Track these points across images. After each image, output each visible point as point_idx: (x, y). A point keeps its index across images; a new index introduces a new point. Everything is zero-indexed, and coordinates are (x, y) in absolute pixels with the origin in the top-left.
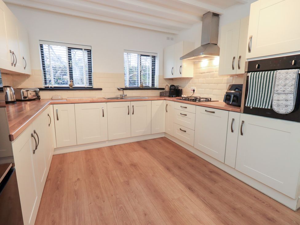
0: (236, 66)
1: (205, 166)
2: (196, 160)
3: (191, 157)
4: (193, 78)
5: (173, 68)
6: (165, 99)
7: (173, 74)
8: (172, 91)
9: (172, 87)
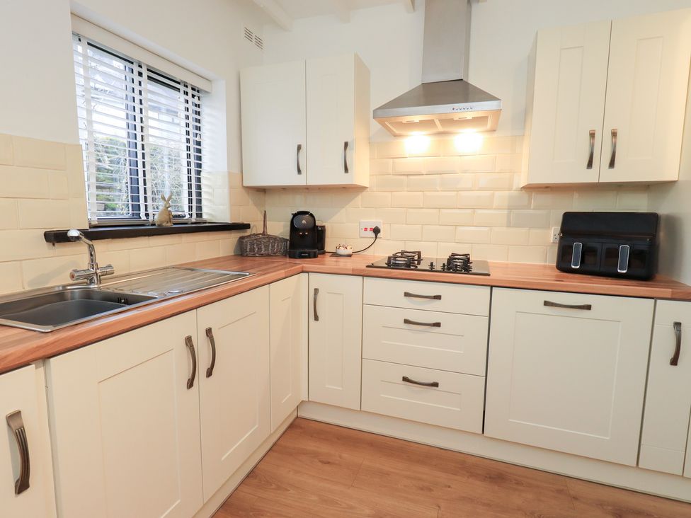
0: (602, 158)
1: (575, 498)
2: (518, 483)
3: (490, 478)
4: (368, 189)
5: (299, 148)
6: (304, 270)
7: (299, 171)
8: (304, 234)
9: (304, 222)
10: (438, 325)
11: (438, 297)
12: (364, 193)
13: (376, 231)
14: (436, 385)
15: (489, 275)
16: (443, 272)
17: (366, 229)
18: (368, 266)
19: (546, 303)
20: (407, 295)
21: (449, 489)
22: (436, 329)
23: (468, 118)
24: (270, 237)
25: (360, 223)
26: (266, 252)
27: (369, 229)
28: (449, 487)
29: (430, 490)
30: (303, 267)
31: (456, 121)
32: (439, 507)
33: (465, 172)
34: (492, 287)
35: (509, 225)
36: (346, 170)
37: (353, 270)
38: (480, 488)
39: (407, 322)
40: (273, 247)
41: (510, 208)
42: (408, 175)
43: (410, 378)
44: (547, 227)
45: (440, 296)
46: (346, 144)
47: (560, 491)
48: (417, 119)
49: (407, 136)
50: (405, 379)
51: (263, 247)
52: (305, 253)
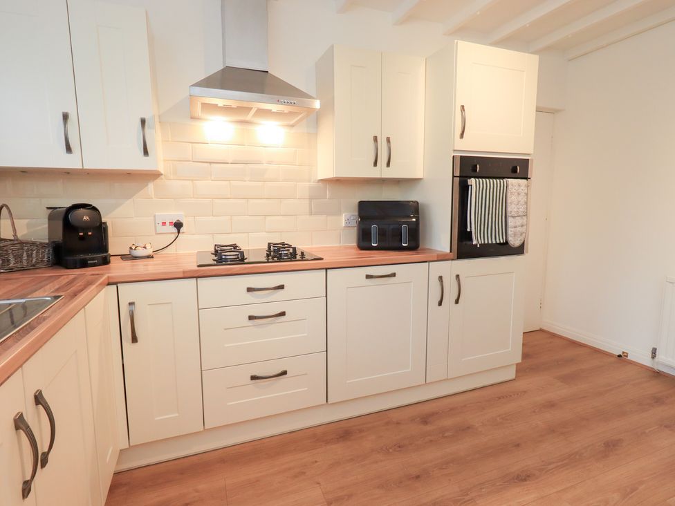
0: (379, 159)
1: (398, 423)
2: (361, 431)
3: (341, 437)
4: (163, 177)
5: (66, 117)
6: (111, 281)
7: (69, 149)
8: (86, 234)
9: (86, 218)
10: (283, 314)
11: (282, 287)
12: (158, 181)
13: (178, 225)
14: (284, 373)
15: (322, 259)
16: (268, 262)
17: (164, 224)
18: (198, 266)
19: (368, 277)
20: (249, 290)
21: (318, 463)
22: (282, 319)
23: (273, 111)
24: (22, 243)
25: (155, 216)
26: (19, 265)
27: (168, 224)
28: (316, 462)
29: (304, 473)
30: (108, 277)
31: (274, 112)
32: (319, 483)
33: (270, 163)
34: (326, 269)
35: (311, 214)
36: (146, 152)
37: (184, 272)
38: (339, 450)
39: (251, 318)
40: (29, 256)
41: (311, 199)
42: (210, 163)
43: (258, 374)
44: (339, 213)
45: (283, 285)
46: (143, 122)
47: (387, 423)
48: (221, 103)
49: (206, 120)
50: (254, 378)
51: (11, 258)
52: (93, 259)
